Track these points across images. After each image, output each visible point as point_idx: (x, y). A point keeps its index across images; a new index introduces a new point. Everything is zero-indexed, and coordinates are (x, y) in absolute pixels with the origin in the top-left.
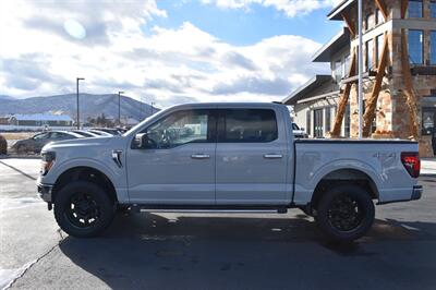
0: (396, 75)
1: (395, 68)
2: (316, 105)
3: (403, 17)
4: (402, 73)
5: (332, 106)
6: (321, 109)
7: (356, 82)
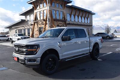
0: (50, 21)
1: (50, 19)
2: (19, 29)
3: (51, 6)
4: (51, 20)
5: (26, 29)
6: (22, 30)
7: (37, 22)
